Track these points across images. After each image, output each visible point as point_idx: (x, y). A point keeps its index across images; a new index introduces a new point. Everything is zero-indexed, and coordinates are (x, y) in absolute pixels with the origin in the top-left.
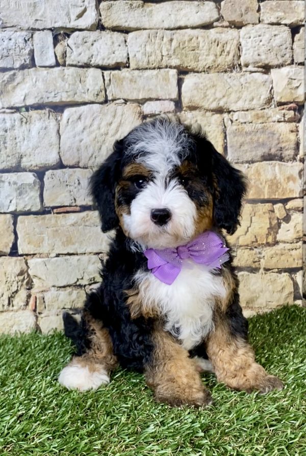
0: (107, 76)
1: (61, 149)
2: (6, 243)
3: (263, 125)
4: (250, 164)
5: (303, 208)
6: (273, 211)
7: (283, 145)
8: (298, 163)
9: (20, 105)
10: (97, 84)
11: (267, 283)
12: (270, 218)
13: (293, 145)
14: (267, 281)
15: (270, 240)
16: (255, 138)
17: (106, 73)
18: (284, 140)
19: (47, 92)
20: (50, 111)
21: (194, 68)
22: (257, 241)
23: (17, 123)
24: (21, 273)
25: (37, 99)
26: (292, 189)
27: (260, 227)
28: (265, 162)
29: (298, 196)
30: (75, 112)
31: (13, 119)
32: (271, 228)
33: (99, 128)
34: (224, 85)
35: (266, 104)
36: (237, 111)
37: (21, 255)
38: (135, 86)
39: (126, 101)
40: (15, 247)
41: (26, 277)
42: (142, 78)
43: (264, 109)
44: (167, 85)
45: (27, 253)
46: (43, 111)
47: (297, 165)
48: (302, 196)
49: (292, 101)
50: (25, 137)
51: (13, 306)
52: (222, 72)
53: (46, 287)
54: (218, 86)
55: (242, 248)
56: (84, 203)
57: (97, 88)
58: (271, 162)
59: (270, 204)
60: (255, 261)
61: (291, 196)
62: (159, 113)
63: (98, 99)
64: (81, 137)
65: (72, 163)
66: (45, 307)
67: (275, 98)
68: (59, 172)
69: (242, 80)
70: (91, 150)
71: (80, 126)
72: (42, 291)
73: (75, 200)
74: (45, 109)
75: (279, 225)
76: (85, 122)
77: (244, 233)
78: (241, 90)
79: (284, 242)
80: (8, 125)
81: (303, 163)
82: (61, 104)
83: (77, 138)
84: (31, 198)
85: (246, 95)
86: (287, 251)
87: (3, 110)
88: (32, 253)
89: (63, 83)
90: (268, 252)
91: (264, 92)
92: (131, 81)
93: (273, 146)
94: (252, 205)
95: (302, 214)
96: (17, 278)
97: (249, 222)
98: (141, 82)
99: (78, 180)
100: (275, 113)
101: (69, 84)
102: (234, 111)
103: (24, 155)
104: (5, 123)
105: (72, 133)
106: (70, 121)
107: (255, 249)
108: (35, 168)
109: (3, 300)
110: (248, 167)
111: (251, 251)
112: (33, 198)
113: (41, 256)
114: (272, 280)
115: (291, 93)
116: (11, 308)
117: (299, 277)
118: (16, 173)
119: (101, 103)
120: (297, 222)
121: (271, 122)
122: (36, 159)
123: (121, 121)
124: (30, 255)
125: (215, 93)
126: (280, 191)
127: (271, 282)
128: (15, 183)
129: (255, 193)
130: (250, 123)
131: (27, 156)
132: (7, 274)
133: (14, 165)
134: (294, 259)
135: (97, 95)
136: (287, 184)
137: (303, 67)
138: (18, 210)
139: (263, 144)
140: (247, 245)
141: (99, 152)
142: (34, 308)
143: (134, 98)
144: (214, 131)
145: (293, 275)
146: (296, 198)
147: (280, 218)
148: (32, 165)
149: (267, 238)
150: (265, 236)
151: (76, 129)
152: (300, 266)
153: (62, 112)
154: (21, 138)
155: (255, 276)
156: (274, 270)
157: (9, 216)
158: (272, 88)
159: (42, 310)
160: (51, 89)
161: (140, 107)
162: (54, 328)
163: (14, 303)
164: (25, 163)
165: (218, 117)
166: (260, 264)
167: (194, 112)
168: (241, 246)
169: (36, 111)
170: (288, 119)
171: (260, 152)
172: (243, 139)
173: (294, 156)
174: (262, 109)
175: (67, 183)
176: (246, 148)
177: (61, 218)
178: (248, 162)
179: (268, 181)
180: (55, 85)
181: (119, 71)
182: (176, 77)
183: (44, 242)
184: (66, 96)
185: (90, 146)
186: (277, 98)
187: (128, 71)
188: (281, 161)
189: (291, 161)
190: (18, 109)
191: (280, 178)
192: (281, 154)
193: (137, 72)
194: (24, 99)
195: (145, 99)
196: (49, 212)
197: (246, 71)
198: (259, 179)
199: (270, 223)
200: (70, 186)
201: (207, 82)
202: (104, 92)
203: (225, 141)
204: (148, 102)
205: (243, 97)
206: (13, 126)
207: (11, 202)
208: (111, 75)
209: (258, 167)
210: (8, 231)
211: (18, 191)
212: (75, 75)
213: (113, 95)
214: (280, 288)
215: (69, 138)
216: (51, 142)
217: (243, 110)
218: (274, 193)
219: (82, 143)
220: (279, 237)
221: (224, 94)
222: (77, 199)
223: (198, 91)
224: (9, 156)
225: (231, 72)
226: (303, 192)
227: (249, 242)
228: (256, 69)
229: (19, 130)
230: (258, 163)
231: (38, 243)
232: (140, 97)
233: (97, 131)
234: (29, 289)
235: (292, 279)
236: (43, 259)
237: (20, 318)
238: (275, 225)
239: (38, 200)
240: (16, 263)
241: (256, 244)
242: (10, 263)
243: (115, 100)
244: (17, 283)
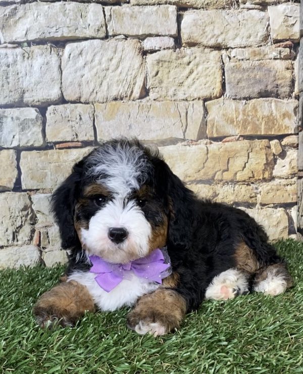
0: (107, 12)
1: (63, 84)
2: (9, 178)
3: (260, 62)
4: (247, 100)
5: (298, 144)
6: (269, 147)
7: (279, 82)
8: (293, 100)
9: (22, 40)
10: (98, 19)
11: (263, 218)
12: (266, 154)
13: (288, 82)
14: (263, 216)
15: (267, 175)
16: (252, 75)
17: (107, 8)
18: (280, 77)
19: (48, 27)
20: (51, 47)
21: (194, 4)
22: (254, 177)
23: (19, 58)
24: (25, 208)
25: (38, 35)
26: (288, 125)
27: (257, 162)
28: (261, 99)
29: (293, 132)
30: (77, 47)
31: (15, 54)
32: (267, 164)
33: (100, 64)
34: (223, 22)
35: (262, 41)
36: (235, 48)
37: (25, 191)
38: (135, 22)
39: (126, 37)
40: (18, 182)
41: (29, 213)
42: (142, 14)
43: (261, 46)
44: (166, 21)
45: (30, 188)
46: (45, 46)
47: (292, 102)
48: (297, 132)
49: (288, 38)
50: (27, 72)
51: (17, 241)
52: (220, 8)
53: (49, 222)
54: (216, 23)
55: (239, 183)
56: (85, 139)
57: (98, 23)
58: (267, 99)
59: (267, 140)
60: (252, 195)
61: (286, 133)
62: (159, 49)
63: (99, 34)
64: (82, 72)
65: (73, 98)
66: (49, 242)
67: (271, 36)
68: (61, 107)
69: (240, 17)
70: (92, 86)
71: (81, 62)
72: (46, 227)
73: (77, 135)
74: (47, 44)
75: (275, 161)
76: (86, 57)
77: (241, 169)
78: (238, 27)
79: (280, 178)
80: (10, 60)
81: (298, 100)
82: (63, 39)
83: (79, 74)
84: (33, 133)
85: (244, 32)
86: (282, 187)
87: (5, 45)
88: (35, 188)
89: (64, 18)
90: (264, 187)
91: (261, 30)
92: (131, 16)
93: (269, 83)
94: (249, 141)
95: (297, 150)
96: (20, 213)
97: (247, 158)
98: (141, 18)
99: (80, 116)
100: (271, 51)
101: (71, 20)
102: (232, 48)
103: (26, 90)
104: (8, 57)
105: (73, 69)
106: (71, 56)
107: (252, 185)
108: (37, 104)
109: (8, 235)
110: (246, 104)
111: (248, 187)
112: (36, 133)
113: (45, 191)
114: (268, 214)
115: (287, 31)
116: (15, 243)
117: (293, 212)
118: (18, 108)
119: (102, 39)
120: (292, 158)
121: (267, 59)
122: (38, 94)
123: (121, 57)
124: (33, 190)
125: (213, 30)
126: (276, 127)
127: (267, 216)
128: (18, 119)
129: (252, 129)
130: (247, 60)
131: (29, 92)
132: (11, 209)
133: (17, 100)
134: (289, 195)
135: (98, 30)
136: (282, 120)
137: (299, 4)
138: (21, 146)
139: (260, 81)
140: (244, 181)
141: (100, 87)
142: (38, 243)
143: (134, 34)
144: (213, 67)
145: (288, 210)
146: (291, 134)
147: (276, 154)
148: (34, 100)
149: (263, 174)
150: (261, 172)
151: (77, 65)
152: (294, 201)
153: (64, 47)
154: (24, 72)
155: (252, 211)
156: (269, 206)
157: (12, 151)
158: (269, 25)
159: (46, 245)
160: (52, 24)
161: (141, 43)
162: (58, 263)
163: (18, 238)
164: (27, 98)
165: (217, 54)
166: (256, 199)
167: (192, 48)
168: (238, 182)
169: (38, 46)
170: (284, 56)
171: (257, 89)
172: (241, 76)
173: (289, 93)
174: (259, 47)
175: (69, 119)
176: (244, 85)
177: (64, 153)
178: (245, 98)
179: (265, 117)
180: (56, 21)
181: (120, 7)
182: (175, 13)
183: (47, 178)
184: (68, 31)
185: (91, 82)
186: (273, 36)
187: (128, 6)
188: (277, 98)
189: (287, 98)
190: (19, 44)
191: (276, 115)
192: (277, 91)
193: (137, 7)
194: (26, 34)
195: (145, 34)
196: (51, 148)
197: (243, 8)
198: (256, 115)
199: (267, 159)
200: (71, 121)
201: (206, 19)
202: (104, 28)
203: (224, 77)
204: (149, 38)
205: (241, 34)
206: (15, 62)
207: (14, 137)
208: (112, 10)
209: (254, 103)
210: (11, 166)
211: (21, 126)
212: (76, 11)
213: (113, 30)
214: (275, 223)
215: (70, 73)
216: (52, 77)
217: (240, 47)
218: (271, 129)
219: (83, 78)
220: (275, 173)
221: (222, 31)
222: (78, 135)
223: (197, 27)
224: (12, 92)
225: (229, 9)
226: (298, 128)
227: (246, 178)
228: (253, 6)
229: (21, 65)
230: (255, 99)
231: (41, 178)
232: (141, 33)
233: (99, 67)
234: (33, 224)
235: (287, 214)
236: (45, 195)
237: (25, 252)
238: (271, 160)
239: (40, 135)
240: (19, 198)
241: (252, 180)
242: (13, 199)
243: (116, 35)
244: (21, 218)
